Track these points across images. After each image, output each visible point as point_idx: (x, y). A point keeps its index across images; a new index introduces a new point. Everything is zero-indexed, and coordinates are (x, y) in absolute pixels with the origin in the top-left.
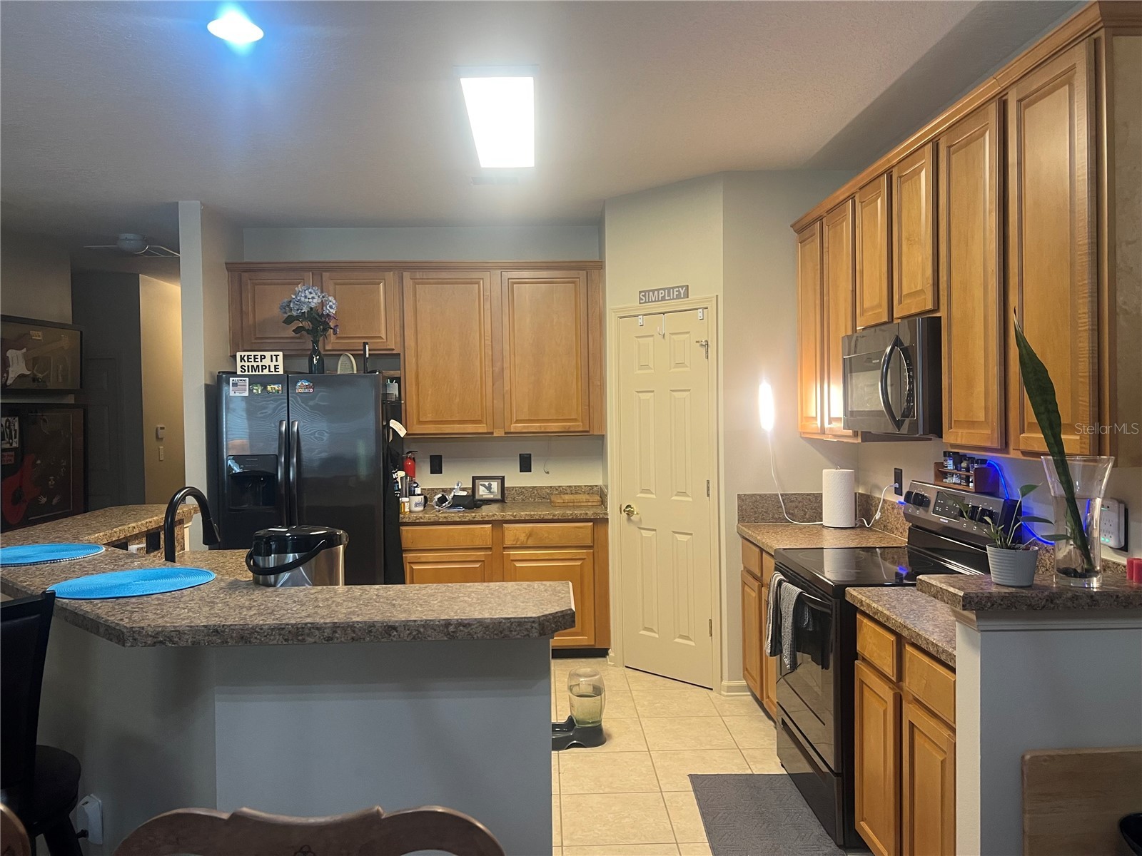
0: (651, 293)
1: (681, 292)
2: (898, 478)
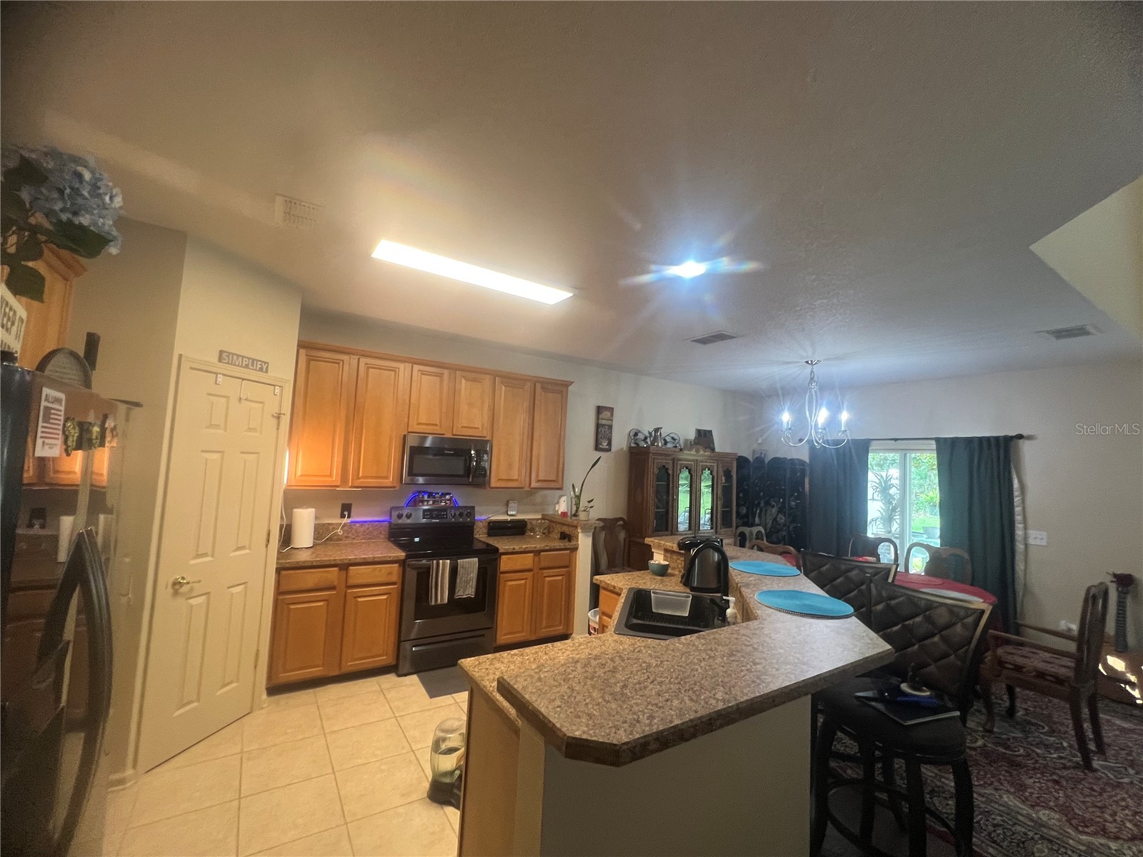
0: (235, 357)
1: (264, 367)
2: (346, 509)
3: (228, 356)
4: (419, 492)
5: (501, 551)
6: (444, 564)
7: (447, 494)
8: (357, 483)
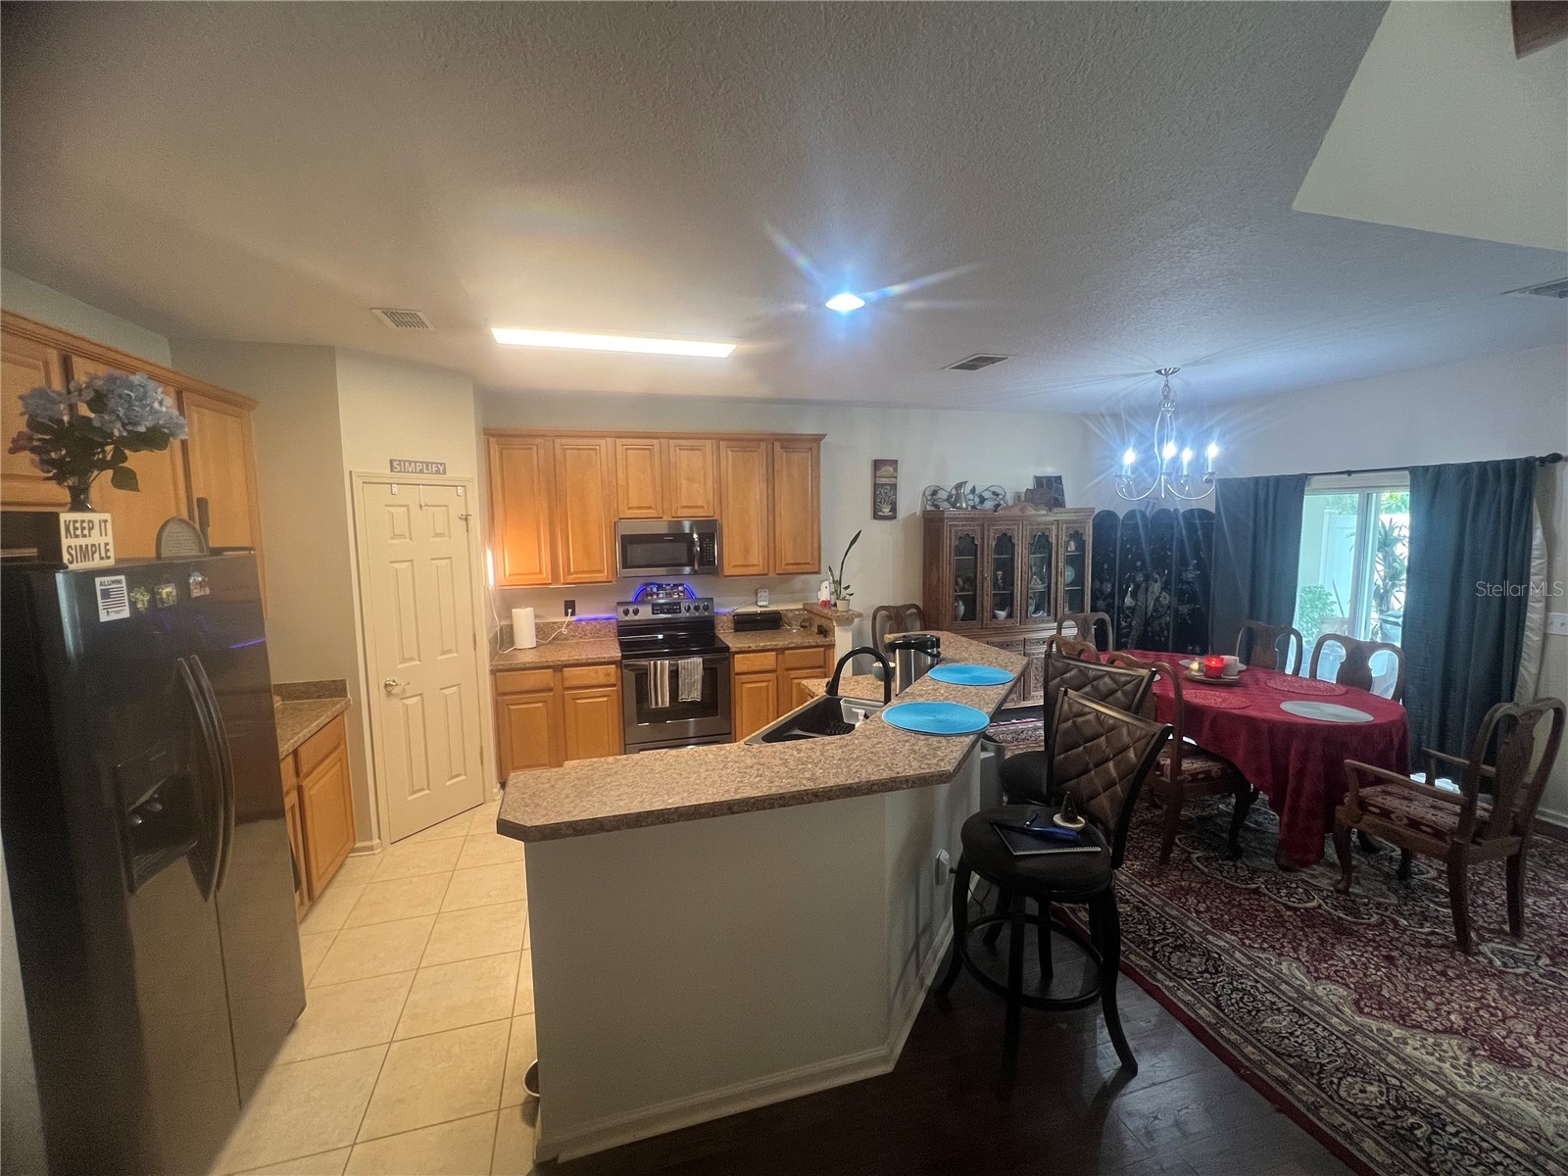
0: (407, 464)
1: (440, 469)
2: (570, 606)
3: (400, 465)
4: (647, 585)
5: (733, 650)
6: (662, 665)
7: (682, 585)
8: (571, 578)
